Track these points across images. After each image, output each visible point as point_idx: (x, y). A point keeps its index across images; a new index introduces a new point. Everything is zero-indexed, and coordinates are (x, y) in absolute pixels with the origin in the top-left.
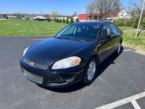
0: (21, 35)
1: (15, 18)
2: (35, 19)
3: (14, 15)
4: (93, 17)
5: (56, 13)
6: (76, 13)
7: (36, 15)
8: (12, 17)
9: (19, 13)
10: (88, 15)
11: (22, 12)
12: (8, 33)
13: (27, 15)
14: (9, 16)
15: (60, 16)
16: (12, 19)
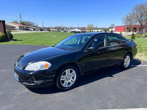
0: (50, 44)
1: (56, 31)
2: (71, 32)
3: (56, 28)
4: (132, 29)
5: (92, 25)
6: (113, 25)
7: (73, 28)
8: (54, 30)
9: (60, 26)
10: (126, 27)
11: (62, 26)
12: (41, 43)
13: (66, 28)
14: (51, 29)
15: (96, 28)
16: (54, 31)
